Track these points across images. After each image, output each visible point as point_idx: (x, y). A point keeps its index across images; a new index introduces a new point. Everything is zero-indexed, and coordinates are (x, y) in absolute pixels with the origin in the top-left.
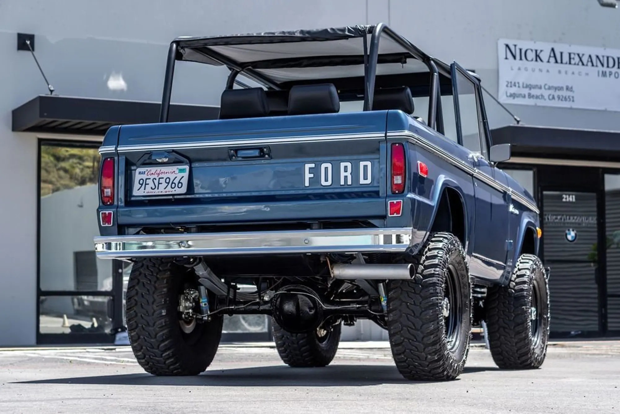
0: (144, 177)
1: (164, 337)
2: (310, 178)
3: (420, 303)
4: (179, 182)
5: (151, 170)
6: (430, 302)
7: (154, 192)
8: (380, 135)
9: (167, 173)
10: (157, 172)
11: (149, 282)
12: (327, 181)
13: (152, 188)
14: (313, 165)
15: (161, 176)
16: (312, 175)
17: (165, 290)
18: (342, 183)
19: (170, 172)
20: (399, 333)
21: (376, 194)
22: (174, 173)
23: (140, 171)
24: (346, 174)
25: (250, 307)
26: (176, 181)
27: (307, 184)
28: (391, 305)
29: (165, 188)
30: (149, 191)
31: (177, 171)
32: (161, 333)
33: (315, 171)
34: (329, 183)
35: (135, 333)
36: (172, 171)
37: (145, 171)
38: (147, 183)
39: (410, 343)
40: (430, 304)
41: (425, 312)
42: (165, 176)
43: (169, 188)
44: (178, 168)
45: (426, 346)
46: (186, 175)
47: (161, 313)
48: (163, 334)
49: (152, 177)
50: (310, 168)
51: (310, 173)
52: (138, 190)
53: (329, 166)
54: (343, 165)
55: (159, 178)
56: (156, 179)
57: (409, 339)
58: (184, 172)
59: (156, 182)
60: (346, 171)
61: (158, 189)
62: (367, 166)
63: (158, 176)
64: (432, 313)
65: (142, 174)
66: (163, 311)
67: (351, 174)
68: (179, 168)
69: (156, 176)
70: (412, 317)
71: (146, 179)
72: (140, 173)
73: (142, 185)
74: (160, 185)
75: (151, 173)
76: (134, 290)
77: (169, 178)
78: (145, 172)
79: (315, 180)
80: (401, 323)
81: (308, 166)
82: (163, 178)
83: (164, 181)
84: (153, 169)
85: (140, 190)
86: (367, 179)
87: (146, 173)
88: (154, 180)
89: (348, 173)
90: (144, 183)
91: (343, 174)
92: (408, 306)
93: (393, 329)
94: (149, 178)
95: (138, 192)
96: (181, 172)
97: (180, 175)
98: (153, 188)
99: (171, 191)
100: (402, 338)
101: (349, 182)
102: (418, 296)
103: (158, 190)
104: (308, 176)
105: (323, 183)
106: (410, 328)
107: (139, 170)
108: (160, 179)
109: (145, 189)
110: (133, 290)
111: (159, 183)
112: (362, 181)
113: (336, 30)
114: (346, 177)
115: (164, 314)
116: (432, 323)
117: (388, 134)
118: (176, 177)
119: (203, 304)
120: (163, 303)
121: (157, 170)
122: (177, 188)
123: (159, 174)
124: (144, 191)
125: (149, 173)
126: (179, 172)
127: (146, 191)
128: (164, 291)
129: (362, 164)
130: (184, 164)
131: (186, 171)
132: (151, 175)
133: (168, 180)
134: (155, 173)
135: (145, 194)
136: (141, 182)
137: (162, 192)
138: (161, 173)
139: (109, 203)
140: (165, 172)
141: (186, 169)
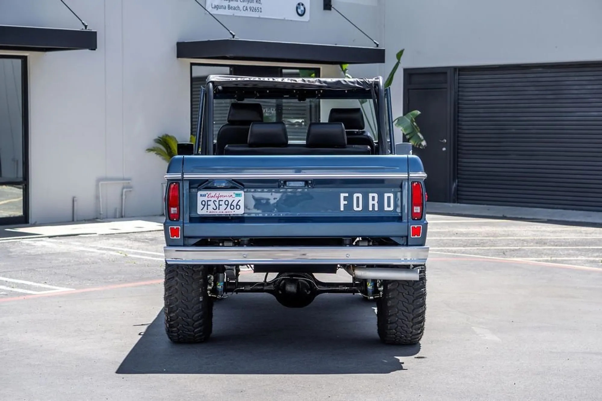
0: (206, 199)
1: (200, 317)
2: (344, 204)
3: (413, 293)
4: (237, 205)
5: (211, 193)
6: (420, 292)
7: (216, 212)
8: (404, 175)
9: (225, 196)
10: (216, 195)
11: (187, 274)
12: (359, 207)
13: (213, 208)
14: (347, 195)
15: (220, 199)
16: (346, 202)
17: (201, 280)
18: (371, 209)
19: (227, 196)
20: (395, 315)
21: (399, 219)
22: (231, 197)
23: (201, 194)
24: (373, 202)
25: (256, 287)
26: (235, 204)
27: (342, 209)
28: (390, 295)
29: (225, 209)
30: (212, 211)
31: (234, 196)
32: (197, 315)
33: (349, 199)
34: (360, 209)
35: (174, 314)
36: (230, 195)
37: (205, 193)
38: (209, 204)
39: (403, 322)
40: (421, 294)
41: (417, 300)
42: (224, 199)
43: (228, 209)
44: (234, 193)
45: (414, 324)
46: (242, 198)
47: (199, 299)
48: (199, 316)
49: (213, 199)
50: (345, 197)
51: (344, 200)
52: (202, 210)
53: (360, 195)
54: (371, 195)
55: (219, 201)
56: (216, 201)
57: (402, 319)
58: (240, 196)
59: (217, 204)
60: (373, 199)
61: (219, 209)
62: (390, 197)
63: (217, 199)
64: (421, 300)
65: (203, 196)
66: (201, 298)
67: (377, 202)
68: (236, 193)
69: (216, 199)
70: (407, 304)
71: (208, 201)
72: (201, 195)
73: (204, 205)
74: (220, 206)
75: (211, 195)
76: (174, 280)
77: (227, 201)
78: (205, 195)
79: (349, 206)
80: (397, 308)
81: (342, 195)
82: (222, 201)
83: (224, 203)
84: (213, 193)
85: (203, 210)
86: (390, 207)
87: (207, 196)
88: (215, 202)
89: (375, 201)
90: (206, 204)
91: (371, 202)
92: (403, 295)
93: (391, 312)
94: (210, 200)
95: (201, 211)
96: (237, 196)
97: (237, 199)
98: (215, 208)
99: (231, 212)
100: (397, 319)
101: (376, 209)
102: (411, 288)
103: (219, 211)
104: (343, 203)
105: (355, 209)
106: (404, 311)
107: (199, 193)
108: (220, 202)
109: (207, 209)
110: (172, 280)
111: (219, 205)
112: (386, 208)
113: (348, 82)
114: (373, 205)
115: (201, 300)
116: (421, 308)
117: (411, 175)
118: (234, 201)
119: (220, 286)
120: (201, 291)
122: (236, 210)
124: (207, 211)
126: (236, 196)
127: (209, 211)
128: (201, 282)
129: (386, 195)
130: (239, 189)
132: (211, 197)
133: (227, 203)
134: (215, 196)
135: (208, 213)
136: (203, 203)
137: (223, 212)
138: (220, 196)
139: (175, 219)
140: (223, 196)
141: (242, 194)
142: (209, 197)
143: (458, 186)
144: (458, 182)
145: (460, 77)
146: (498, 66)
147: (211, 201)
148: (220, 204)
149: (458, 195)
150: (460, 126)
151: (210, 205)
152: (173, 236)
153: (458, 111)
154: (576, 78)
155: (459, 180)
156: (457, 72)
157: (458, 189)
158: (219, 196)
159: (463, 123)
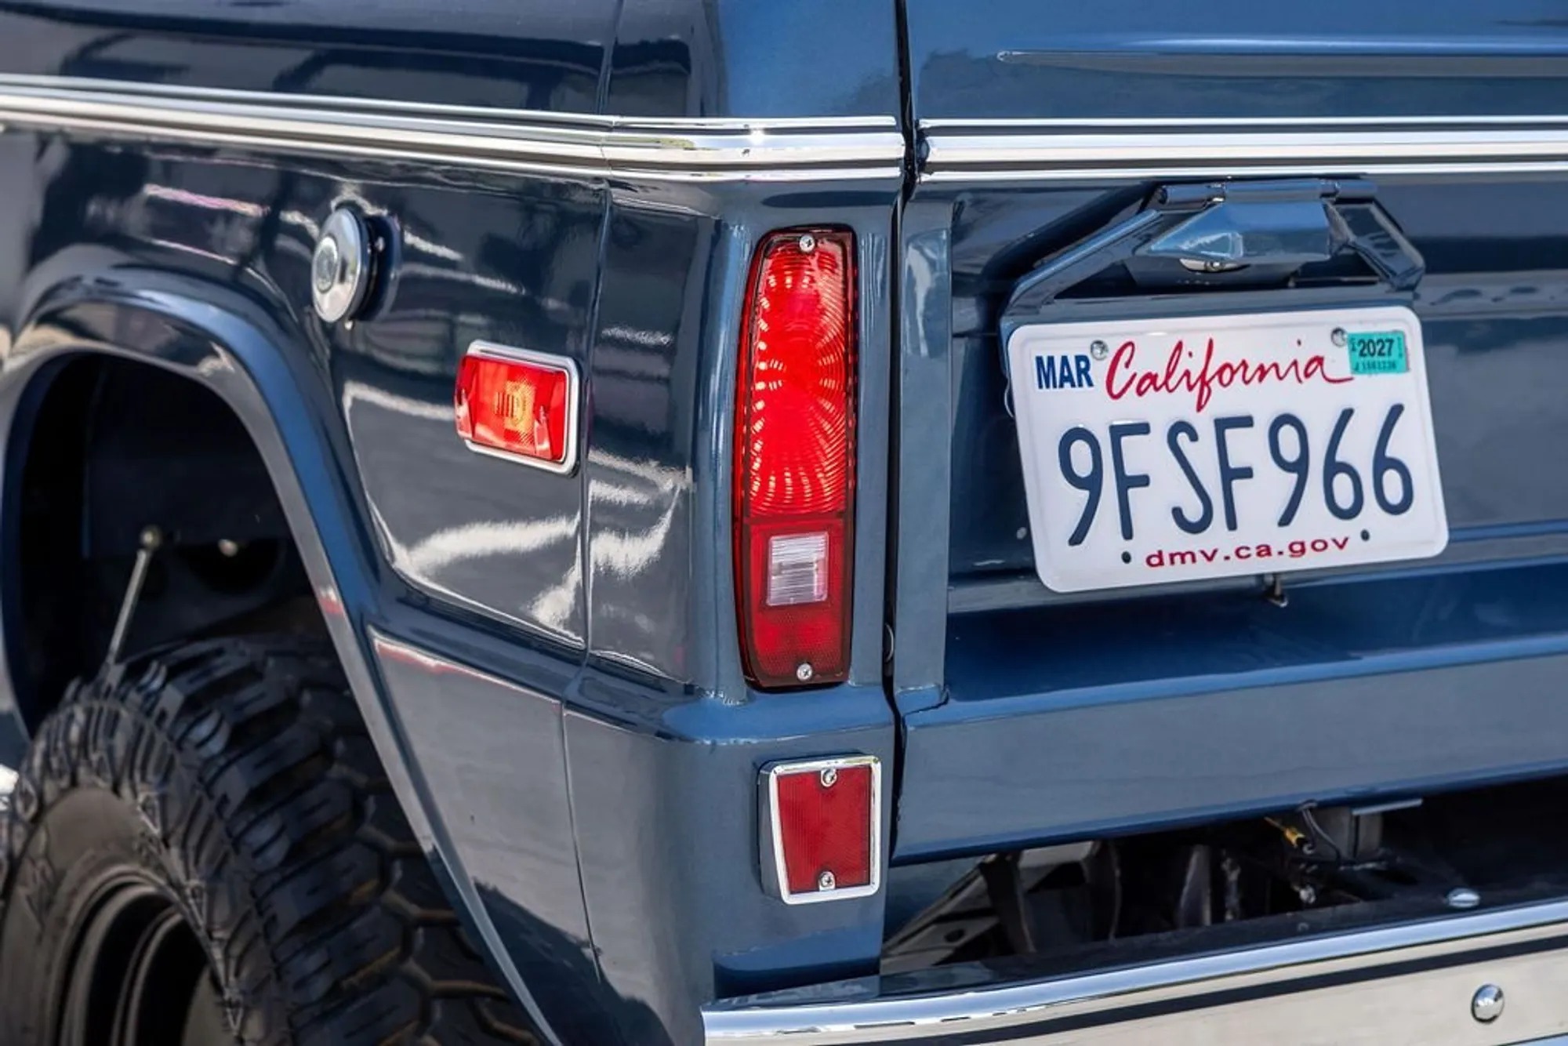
0: (1094, 410)
4: (1383, 462)
5: (1131, 346)
7: (1210, 558)
9: (1262, 372)
10: (1185, 363)
13: (1177, 513)
15: (1226, 400)
19: (1283, 364)
22: (1319, 377)
23: (1042, 351)
26: (1357, 450)
29: (1286, 520)
30: (1168, 547)
31: (1339, 361)
36: (1302, 359)
37: (1082, 348)
38: (1130, 470)
42: (1261, 403)
43: (1314, 514)
44: (1339, 333)
46: (1413, 391)
49: (1158, 411)
52: (1077, 539)
55: (1222, 425)
56: (1194, 437)
58: (1392, 366)
59: (1203, 455)
61: (1232, 524)
63: (1200, 407)
65: (1066, 379)
68: (1351, 329)
69: (1179, 404)
71: (1118, 433)
72: (1047, 373)
73: (1092, 484)
74: (1236, 484)
75: (1140, 367)
77: (1292, 421)
82: (1246, 422)
83: (1265, 451)
84: (1152, 338)
85: (1086, 542)
87: (1098, 370)
88: (1183, 438)
94: (1134, 417)
95: (1073, 558)
96: (1371, 368)
97: (1370, 395)
98: (1193, 511)
99: (1343, 545)
103: (1234, 539)
108: (1230, 433)
109: (1128, 533)
111: (1230, 475)
118: (1347, 415)
121: (1179, 346)
122: (1382, 514)
123: (1204, 381)
124: (1126, 546)
125: (1121, 377)
126: (1356, 369)
127: (1139, 548)
130: (1380, 289)
131: (1404, 353)
132: (1140, 393)
133: (1290, 447)
134: (1169, 375)
135: (1139, 576)
136: (1081, 458)
137: (1265, 551)
138: (1220, 372)
139: (804, 672)
140: (1244, 364)
141: (1401, 336)
142: (1116, 389)
147: (1143, 429)
148: (1234, 463)
151: (1143, 481)
152: (802, 882)
158: (1211, 372)
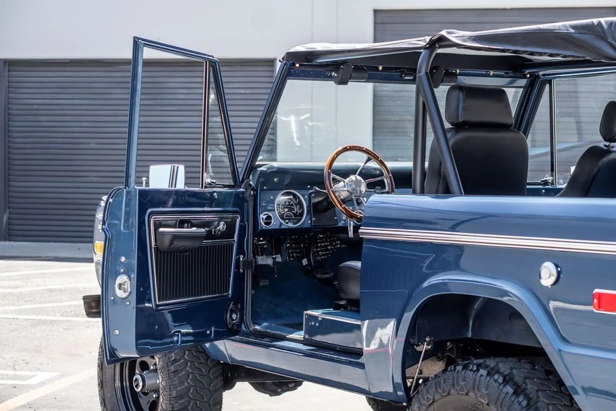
143: (9, 218)
144: (9, 213)
145: (10, 73)
146: (68, 61)
149: (9, 230)
150: (10, 139)
153: (9, 118)
154: (183, 80)
155: (11, 210)
156: (7, 68)
157: (9, 222)
159: (15, 135)
